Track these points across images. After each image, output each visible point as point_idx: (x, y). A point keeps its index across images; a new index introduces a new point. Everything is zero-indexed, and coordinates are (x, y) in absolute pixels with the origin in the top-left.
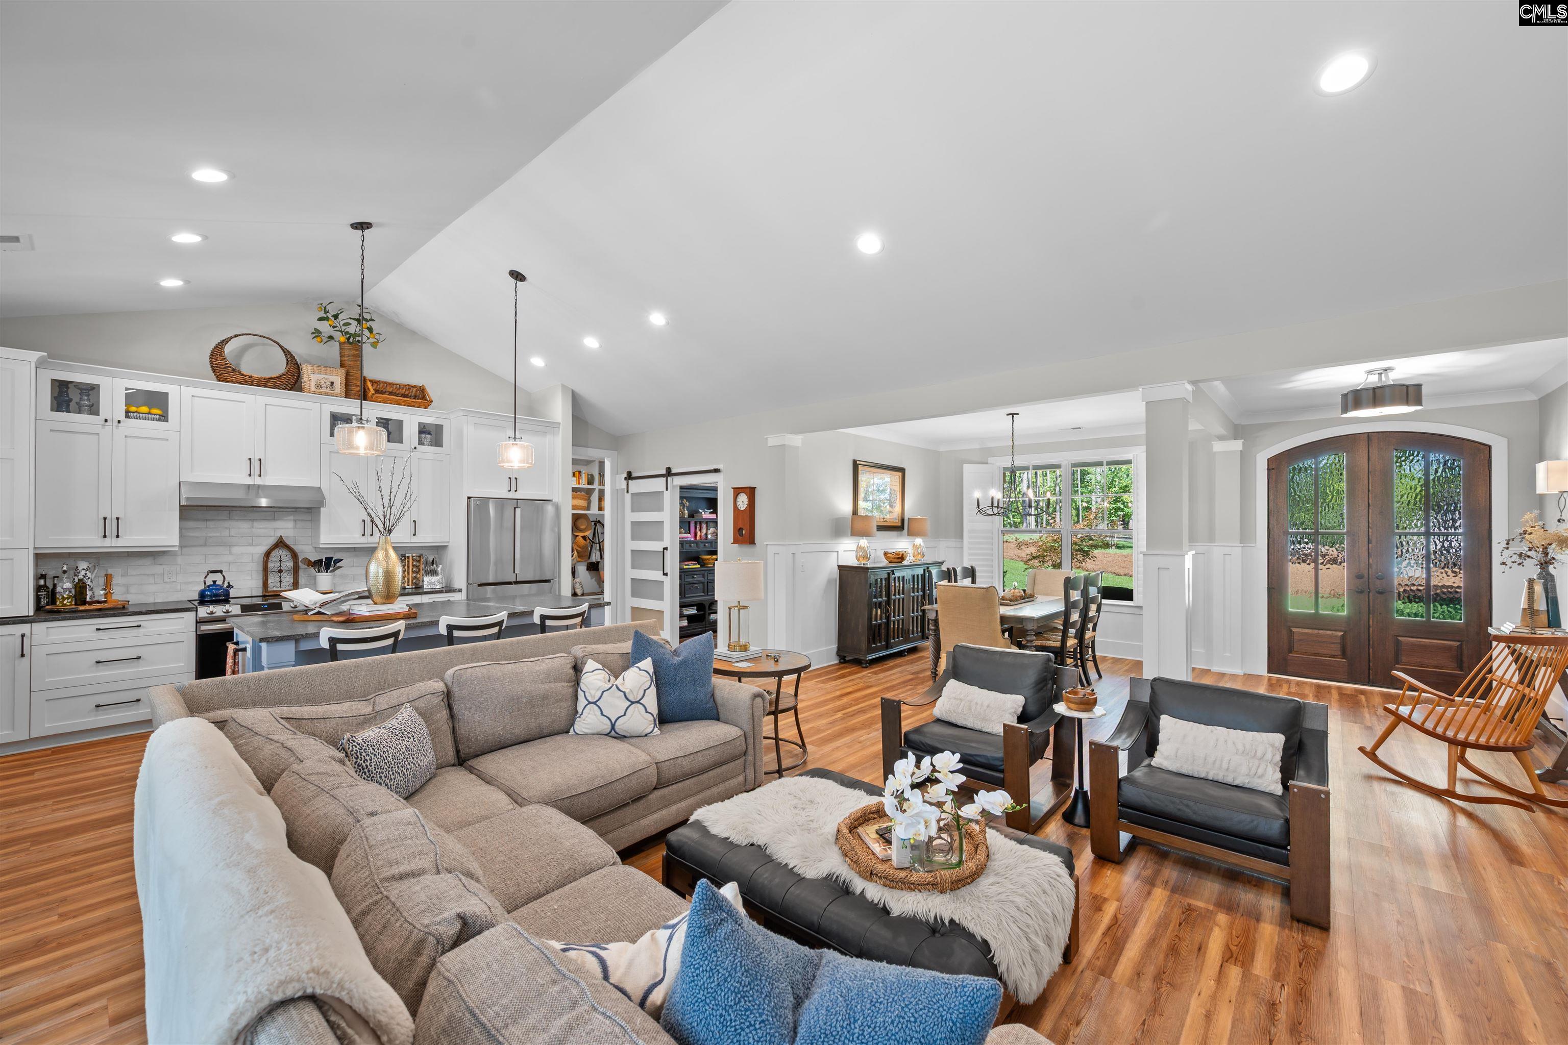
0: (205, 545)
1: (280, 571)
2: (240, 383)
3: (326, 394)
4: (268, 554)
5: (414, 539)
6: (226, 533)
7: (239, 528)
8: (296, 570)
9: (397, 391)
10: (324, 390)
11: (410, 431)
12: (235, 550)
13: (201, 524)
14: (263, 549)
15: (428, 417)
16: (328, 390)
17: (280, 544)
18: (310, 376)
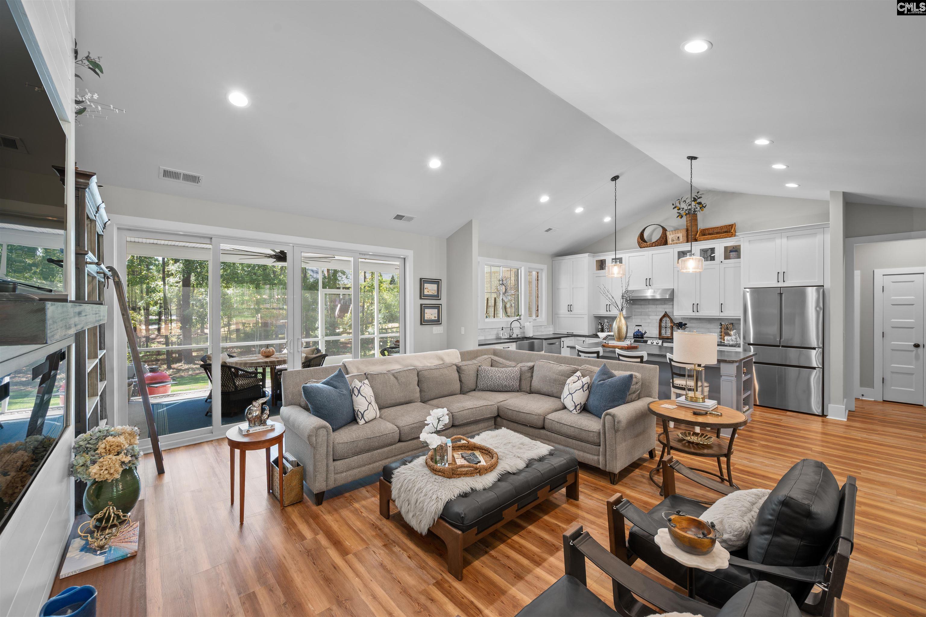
0: (641, 315)
1: (666, 328)
2: (644, 247)
3: (677, 243)
4: (661, 320)
5: (722, 314)
6: (647, 310)
7: (651, 308)
8: (672, 328)
9: (713, 232)
10: (675, 242)
11: (719, 253)
12: (651, 317)
13: (639, 306)
14: (660, 317)
15: (730, 242)
16: (677, 241)
17: (666, 315)
18: (670, 237)
